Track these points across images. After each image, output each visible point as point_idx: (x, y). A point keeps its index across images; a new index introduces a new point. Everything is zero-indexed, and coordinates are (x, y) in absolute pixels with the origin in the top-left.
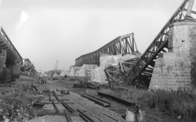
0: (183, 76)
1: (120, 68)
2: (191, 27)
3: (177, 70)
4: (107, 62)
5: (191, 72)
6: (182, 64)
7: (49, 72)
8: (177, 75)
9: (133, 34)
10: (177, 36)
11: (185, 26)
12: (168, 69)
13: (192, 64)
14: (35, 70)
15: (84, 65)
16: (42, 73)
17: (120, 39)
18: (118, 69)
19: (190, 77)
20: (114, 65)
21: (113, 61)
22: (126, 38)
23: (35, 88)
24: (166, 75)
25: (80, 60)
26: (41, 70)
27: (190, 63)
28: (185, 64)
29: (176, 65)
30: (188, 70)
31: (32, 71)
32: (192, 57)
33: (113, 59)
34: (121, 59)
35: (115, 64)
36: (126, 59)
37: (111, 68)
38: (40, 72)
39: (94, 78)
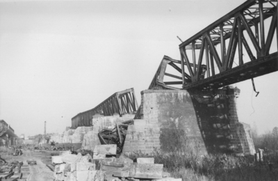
0: (152, 141)
1: (117, 131)
2: (159, 94)
3: (146, 136)
4: (102, 124)
5: (160, 138)
6: (151, 130)
7: (36, 137)
8: (146, 141)
9: (132, 89)
10: (147, 103)
11: (153, 94)
12: (138, 136)
13: (161, 129)
14: (14, 136)
15: (79, 128)
16: (26, 139)
17: (118, 96)
18: (115, 133)
19: (159, 143)
20: (109, 128)
21: (108, 123)
22: (126, 94)
23: (4, 160)
24: (136, 141)
25: (78, 119)
26: (23, 135)
27: (158, 129)
28: (154, 130)
29: (145, 132)
30: (157, 136)
31: (9, 137)
32: (161, 124)
33: (108, 120)
34: (117, 120)
35: (111, 127)
36: (125, 120)
37: (106, 132)
38: (22, 137)
39: (86, 145)
